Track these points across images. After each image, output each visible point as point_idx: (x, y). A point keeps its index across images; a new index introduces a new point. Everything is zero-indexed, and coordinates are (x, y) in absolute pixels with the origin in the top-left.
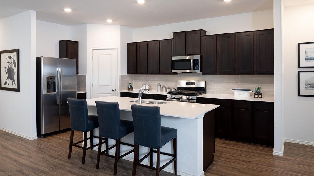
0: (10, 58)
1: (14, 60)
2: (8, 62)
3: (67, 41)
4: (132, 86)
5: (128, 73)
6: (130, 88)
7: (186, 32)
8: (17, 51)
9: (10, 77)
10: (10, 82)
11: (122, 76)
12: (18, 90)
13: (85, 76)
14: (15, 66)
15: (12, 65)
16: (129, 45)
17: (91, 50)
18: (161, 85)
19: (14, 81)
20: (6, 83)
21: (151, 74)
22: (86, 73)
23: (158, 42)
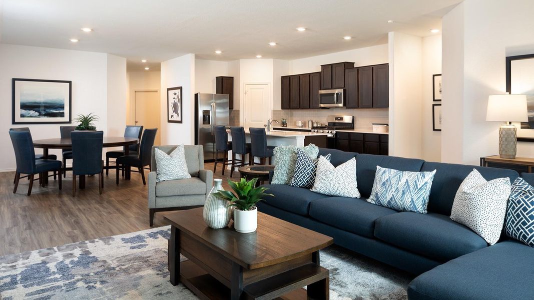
0: (175, 94)
1: (178, 96)
2: (174, 98)
3: (222, 77)
4: (285, 122)
5: (283, 108)
6: (284, 124)
7: (332, 65)
8: (181, 88)
9: (175, 111)
10: (175, 115)
11: (275, 112)
12: (181, 122)
13: (239, 110)
14: (179, 101)
15: (177, 101)
16: (284, 78)
17: (245, 85)
18: (312, 121)
19: (178, 115)
20: (172, 116)
21: (302, 109)
22: (239, 108)
23: (308, 75)
